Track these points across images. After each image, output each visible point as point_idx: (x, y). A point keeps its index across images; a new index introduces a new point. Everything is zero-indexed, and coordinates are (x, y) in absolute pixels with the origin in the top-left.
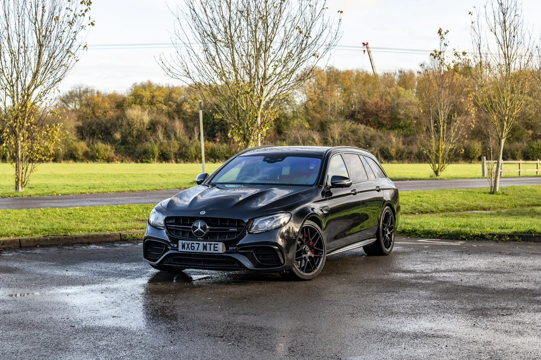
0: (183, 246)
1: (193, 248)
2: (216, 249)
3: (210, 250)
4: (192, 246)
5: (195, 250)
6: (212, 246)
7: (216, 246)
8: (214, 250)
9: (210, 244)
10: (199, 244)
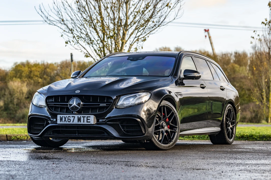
0: (61, 119)
1: (69, 120)
2: (88, 121)
3: (84, 122)
4: (68, 119)
5: (71, 123)
6: (85, 119)
7: (88, 118)
8: (87, 122)
9: (84, 117)
10: (74, 117)
